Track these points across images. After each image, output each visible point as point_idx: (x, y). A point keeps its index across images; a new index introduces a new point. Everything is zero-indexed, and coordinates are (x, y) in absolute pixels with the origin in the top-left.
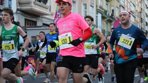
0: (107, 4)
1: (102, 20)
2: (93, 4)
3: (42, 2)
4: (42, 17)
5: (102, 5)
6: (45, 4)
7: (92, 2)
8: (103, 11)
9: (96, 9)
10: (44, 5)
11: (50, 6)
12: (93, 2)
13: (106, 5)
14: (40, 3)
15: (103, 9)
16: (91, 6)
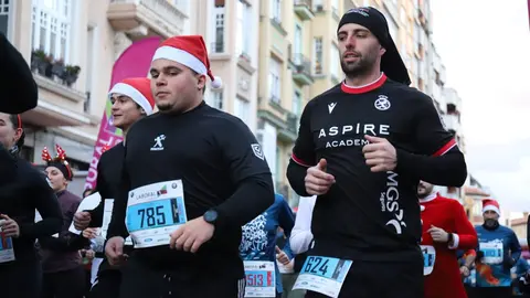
0: (298, 94)
1: (277, 151)
2: (245, 90)
3: (56, 78)
4: (55, 134)
5: (279, 96)
6: (69, 84)
7: (244, 83)
8: (284, 118)
9: (259, 111)
10: (63, 89)
11: (89, 94)
12: (248, 83)
13: (296, 97)
14: (48, 80)
15: (282, 111)
16: (240, 97)
